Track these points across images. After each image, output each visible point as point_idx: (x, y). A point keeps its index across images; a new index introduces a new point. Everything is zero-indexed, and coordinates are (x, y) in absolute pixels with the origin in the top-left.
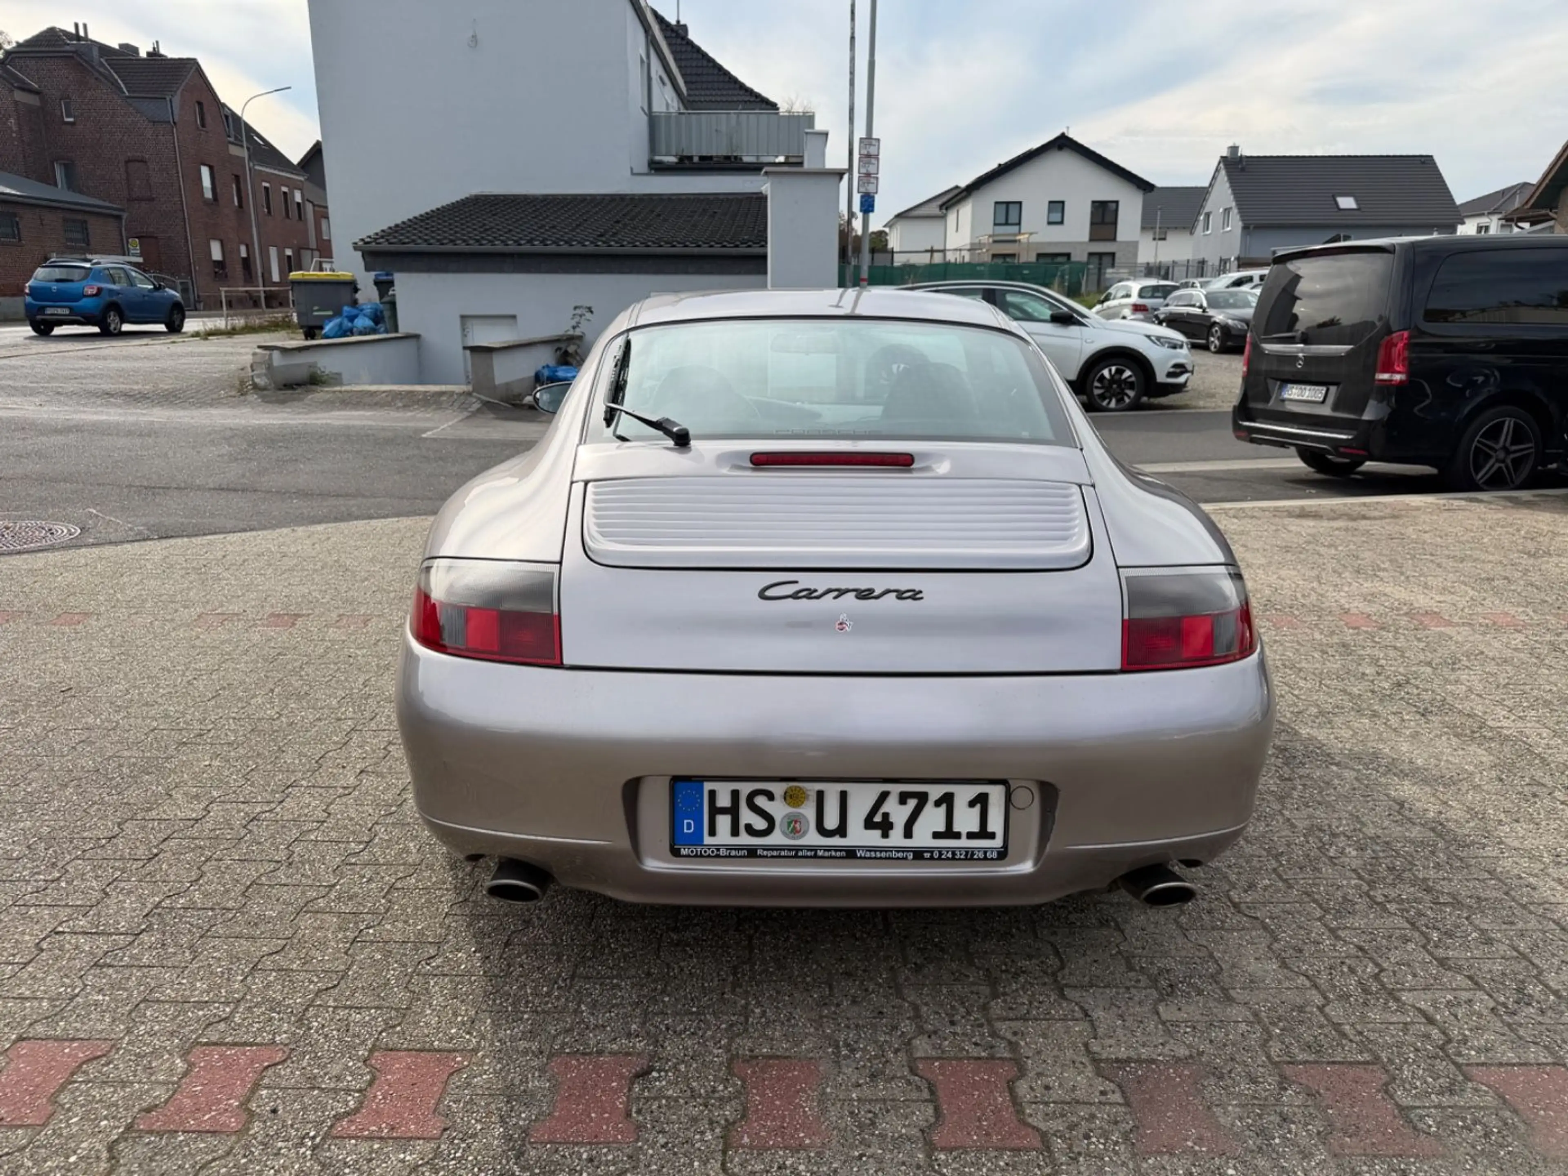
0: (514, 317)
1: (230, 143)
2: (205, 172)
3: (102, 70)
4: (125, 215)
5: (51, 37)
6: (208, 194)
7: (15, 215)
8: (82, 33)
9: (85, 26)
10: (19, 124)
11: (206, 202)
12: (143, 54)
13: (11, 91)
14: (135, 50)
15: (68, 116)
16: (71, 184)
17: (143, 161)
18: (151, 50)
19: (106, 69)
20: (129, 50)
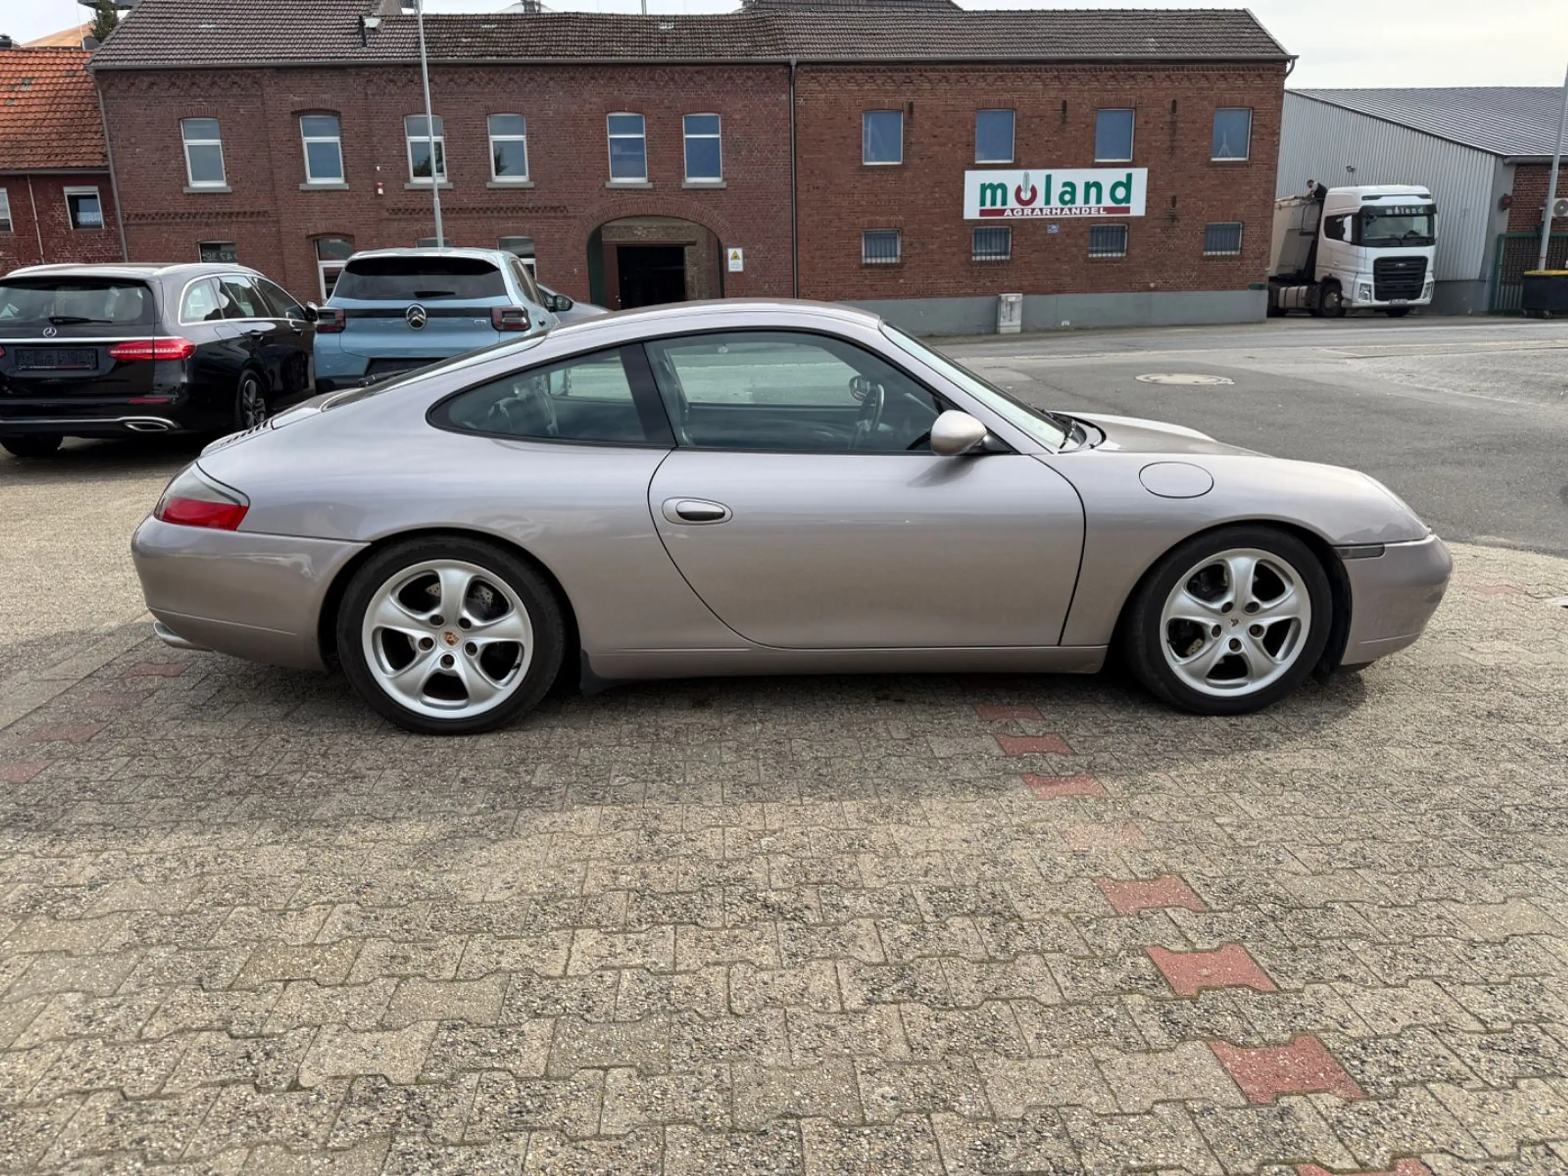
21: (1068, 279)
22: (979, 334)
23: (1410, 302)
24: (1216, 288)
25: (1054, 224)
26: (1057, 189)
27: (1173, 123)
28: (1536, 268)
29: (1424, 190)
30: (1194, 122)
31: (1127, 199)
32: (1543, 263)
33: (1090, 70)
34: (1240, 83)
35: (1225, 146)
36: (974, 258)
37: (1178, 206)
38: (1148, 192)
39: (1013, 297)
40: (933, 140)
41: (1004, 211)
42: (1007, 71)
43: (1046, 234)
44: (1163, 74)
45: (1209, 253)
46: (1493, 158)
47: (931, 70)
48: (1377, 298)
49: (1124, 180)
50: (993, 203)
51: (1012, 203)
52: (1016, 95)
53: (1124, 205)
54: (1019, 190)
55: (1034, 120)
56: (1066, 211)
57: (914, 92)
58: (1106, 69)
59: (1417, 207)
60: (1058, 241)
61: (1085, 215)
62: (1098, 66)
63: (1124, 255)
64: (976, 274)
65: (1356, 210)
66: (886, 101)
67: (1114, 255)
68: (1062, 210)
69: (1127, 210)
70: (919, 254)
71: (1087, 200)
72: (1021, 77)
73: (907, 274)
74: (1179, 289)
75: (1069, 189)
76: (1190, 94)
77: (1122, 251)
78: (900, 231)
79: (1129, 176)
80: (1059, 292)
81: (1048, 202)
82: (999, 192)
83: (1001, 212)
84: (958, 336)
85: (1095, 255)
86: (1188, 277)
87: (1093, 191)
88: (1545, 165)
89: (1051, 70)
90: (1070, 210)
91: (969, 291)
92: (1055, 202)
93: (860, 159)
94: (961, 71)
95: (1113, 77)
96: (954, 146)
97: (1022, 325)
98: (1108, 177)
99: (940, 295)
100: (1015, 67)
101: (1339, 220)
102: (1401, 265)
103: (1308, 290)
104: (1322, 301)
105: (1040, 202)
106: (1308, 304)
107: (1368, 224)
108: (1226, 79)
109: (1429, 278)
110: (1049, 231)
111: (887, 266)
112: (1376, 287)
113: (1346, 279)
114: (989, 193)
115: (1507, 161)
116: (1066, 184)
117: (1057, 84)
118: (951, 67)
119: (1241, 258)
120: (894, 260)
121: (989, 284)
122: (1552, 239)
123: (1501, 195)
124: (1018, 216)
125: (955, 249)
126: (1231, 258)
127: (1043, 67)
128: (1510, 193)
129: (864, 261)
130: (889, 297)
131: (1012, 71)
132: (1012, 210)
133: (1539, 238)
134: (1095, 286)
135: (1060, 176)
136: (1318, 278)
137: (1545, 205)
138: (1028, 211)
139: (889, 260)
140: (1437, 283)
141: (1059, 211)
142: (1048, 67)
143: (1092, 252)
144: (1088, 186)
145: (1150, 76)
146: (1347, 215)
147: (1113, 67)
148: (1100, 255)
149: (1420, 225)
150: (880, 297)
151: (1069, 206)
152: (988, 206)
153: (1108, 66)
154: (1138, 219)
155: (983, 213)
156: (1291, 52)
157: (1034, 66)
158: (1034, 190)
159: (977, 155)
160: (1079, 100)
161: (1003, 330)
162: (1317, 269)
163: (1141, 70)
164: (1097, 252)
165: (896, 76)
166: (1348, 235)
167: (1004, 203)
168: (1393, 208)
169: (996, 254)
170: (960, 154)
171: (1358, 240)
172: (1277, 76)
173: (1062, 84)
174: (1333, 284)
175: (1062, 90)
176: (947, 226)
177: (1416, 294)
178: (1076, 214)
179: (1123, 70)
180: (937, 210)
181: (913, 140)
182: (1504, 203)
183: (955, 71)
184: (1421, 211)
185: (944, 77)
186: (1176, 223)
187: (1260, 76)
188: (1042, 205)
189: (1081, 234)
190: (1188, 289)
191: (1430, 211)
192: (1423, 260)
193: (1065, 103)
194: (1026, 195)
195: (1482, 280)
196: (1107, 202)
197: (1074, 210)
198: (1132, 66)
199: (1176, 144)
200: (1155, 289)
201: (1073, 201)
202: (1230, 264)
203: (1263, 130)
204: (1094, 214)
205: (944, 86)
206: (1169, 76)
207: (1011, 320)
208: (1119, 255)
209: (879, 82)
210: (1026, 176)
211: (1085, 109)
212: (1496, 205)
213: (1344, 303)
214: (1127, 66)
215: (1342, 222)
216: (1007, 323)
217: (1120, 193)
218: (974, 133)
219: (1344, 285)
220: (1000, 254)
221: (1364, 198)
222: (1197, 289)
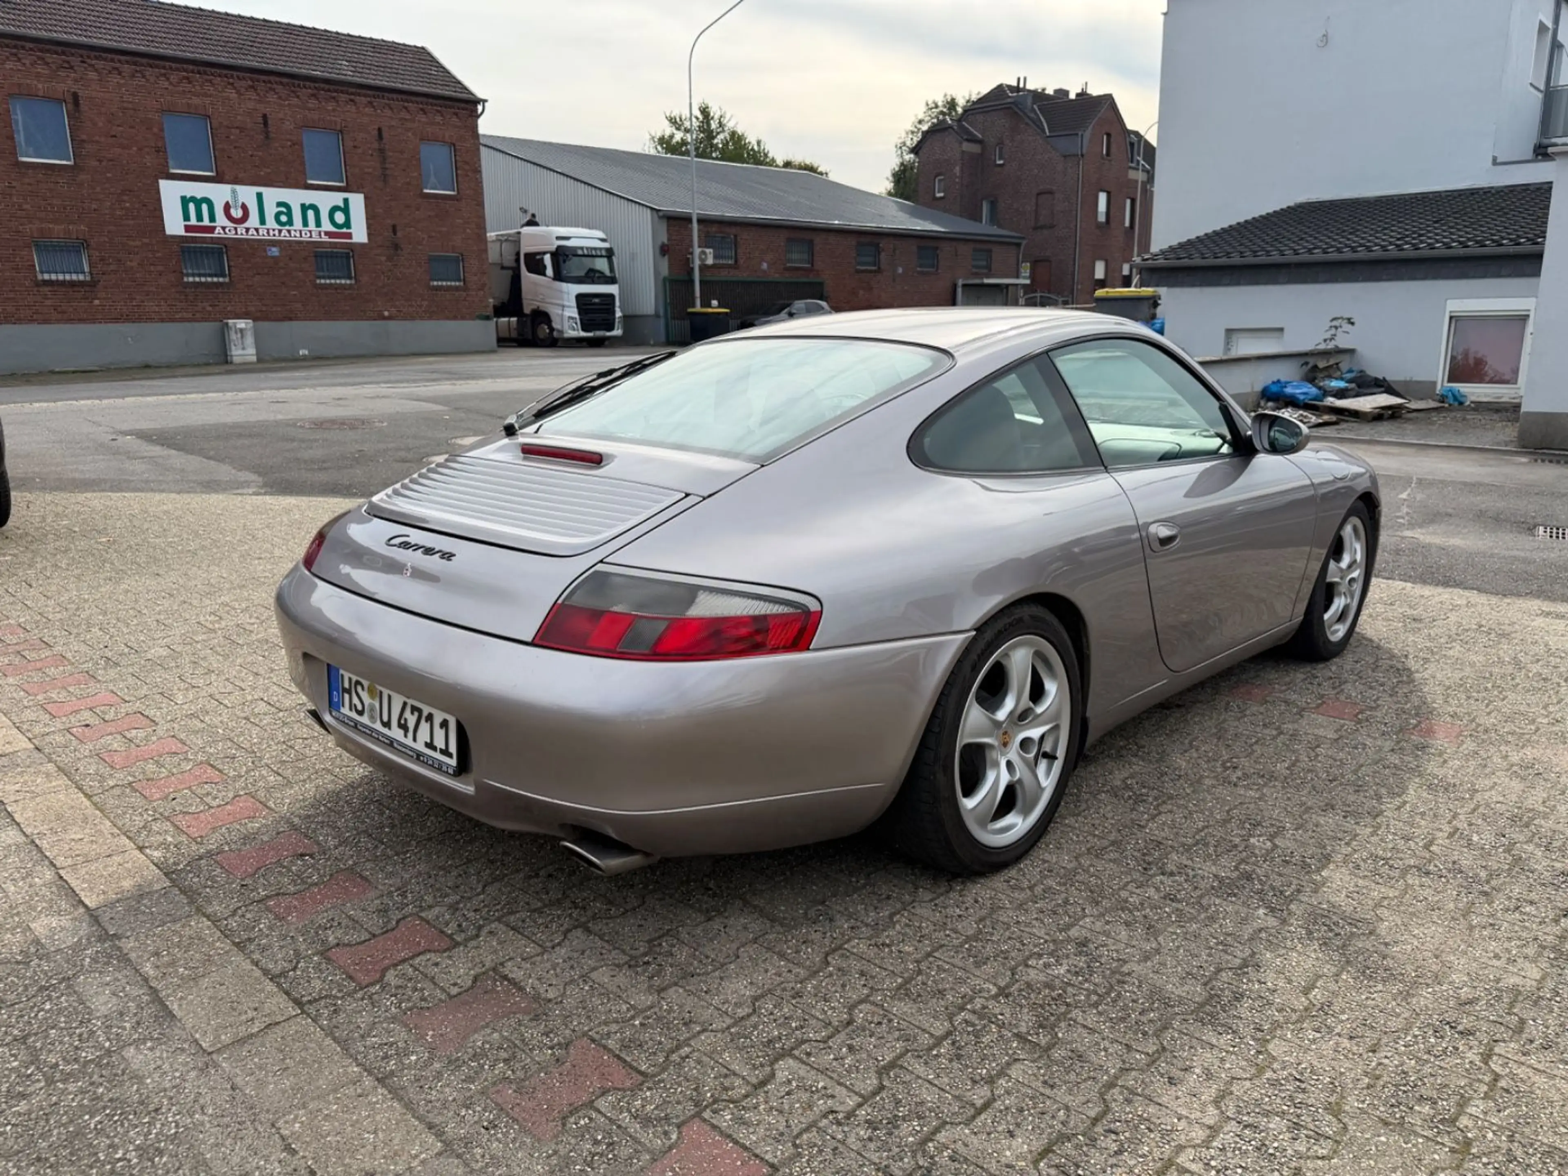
0: (1281, 330)
1: (1131, 168)
2: (1103, 198)
3: (1032, 115)
4: (1024, 242)
5: (1000, 91)
6: (1102, 218)
7: (937, 248)
8: (1021, 85)
9: (1025, 79)
10: (962, 170)
11: (1099, 226)
12: (1072, 96)
13: (961, 143)
14: (1066, 93)
15: (1000, 159)
16: (994, 219)
17: (1051, 192)
18: (1079, 91)
19: (1036, 114)
20: (1062, 93)
21: (299, 305)
22: (208, 364)
23: (608, 334)
24: (448, 318)
25: (274, 246)
26: (271, 210)
27: (382, 151)
28: (694, 306)
29: (602, 235)
30: (402, 152)
31: (347, 224)
32: (698, 302)
33: (288, 84)
34: (438, 118)
35: (433, 179)
36: (185, 279)
37: (399, 234)
38: (367, 219)
39: (241, 324)
40: (111, 140)
41: (215, 228)
42: (193, 72)
43: (267, 257)
44: (364, 100)
45: (435, 283)
46: (649, 211)
47: (96, 58)
48: (584, 330)
49: (341, 204)
50: (200, 218)
51: (221, 220)
52: (207, 101)
53: (344, 230)
54: (227, 208)
55: (233, 130)
56: (284, 233)
57: (76, 81)
58: (305, 87)
59: (600, 249)
60: (281, 264)
61: (306, 238)
62: (296, 82)
63: (353, 282)
64: (191, 298)
65: (553, 248)
66: (40, 86)
67: (343, 281)
68: (280, 231)
69: (349, 236)
70: (115, 272)
71: (305, 223)
72: (210, 81)
73: (102, 295)
74: (413, 318)
75: (284, 210)
76: (393, 123)
77: (350, 278)
78: (84, 244)
79: (346, 201)
80: (291, 319)
81: (263, 221)
82: (205, 207)
83: (212, 229)
84: (183, 366)
85: (323, 281)
86: (421, 306)
87: (311, 214)
88: (686, 220)
89: (244, 78)
90: (289, 231)
91: (185, 315)
92: (271, 223)
93: (14, 154)
94: (135, 64)
95: (313, 95)
96: (140, 149)
97: (257, 354)
98: (326, 200)
99: (150, 320)
100: (201, 69)
101: (538, 257)
102: (597, 300)
103: (518, 321)
104: (534, 332)
105: (253, 221)
106: (519, 334)
107: (564, 261)
108: (425, 113)
109: (618, 314)
110: (269, 253)
111: (72, 284)
112: (581, 320)
113: (554, 312)
114: (192, 206)
115: (661, 214)
116: (279, 204)
117: (252, 95)
118: (123, 58)
119: (465, 288)
120: (81, 277)
121: (210, 309)
122: (701, 282)
123: (659, 243)
124: (231, 235)
125: (160, 268)
126: (457, 289)
127: (235, 73)
128: (666, 241)
129: (40, 277)
130: (81, 321)
131: (199, 73)
132: (224, 228)
133: (692, 282)
134: (329, 314)
135: (273, 195)
136: (527, 310)
137: (692, 253)
138: (241, 229)
139: (74, 277)
140: (626, 318)
141: (277, 232)
142: (241, 74)
143: (320, 278)
144: (304, 208)
145: (352, 100)
146: (545, 253)
147: (312, 85)
148: (328, 281)
149: (602, 265)
150: (70, 321)
151: (287, 227)
152: (193, 221)
153: (308, 83)
154: (362, 245)
155: (188, 229)
156: (480, 95)
157: (225, 72)
158: (244, 207)
159: (171, 163)
160: (281, 115)
161: (236, 360)
162: (525, 302)
163: (342, 92)
164: (324, 278)
165: (49, 58)
166: (549, 271)
167: (212, 218)
168: (582, 248)
169: (211, 275)
170: (149, 160)
171: (559, 276)
172: (471, 116)
173: (258, 95)
174: (541, 317)
175: (260, 102)
176: (146, 241)
177: (611, 328)
178: (295, 236)
179: (323, 89)
180: (131, 222)
181: (84, 137)
182: (664, 250)
183: (127, 62)
184: (604, 253)
185: (117, 69)
186: (399, 252)
187: (456, 114)
188: (258, 225)
189: (305, 259)
190: (422, 318)
191: (609, 254)
192: (611, 296)
193: (265, 117)
194: (237, 213)
195: (657, 315)
196: (327, 226)
197: (293, 233)
198: (332, 87)
199: (388, 172)
200: (390, 318)
201: (290, 222)
202: (457, 294)
203: (467, 167)
204: (315, 238)
205: (115, 79)
206: (370, 103)
207: (243, 349)
208: (348, 282)
209: (27, 62)
210: (234, 192)
211: (288, 125)
212: (658, 251)
213: (555, 334)
214: (327, 87)
215: (542, 260)
216: (240, 352)
217: (340, 217)
218: (163, 138)
219: (553, 317)
220: (216, 275)
221: (558, 238)
222: (430, 318)
